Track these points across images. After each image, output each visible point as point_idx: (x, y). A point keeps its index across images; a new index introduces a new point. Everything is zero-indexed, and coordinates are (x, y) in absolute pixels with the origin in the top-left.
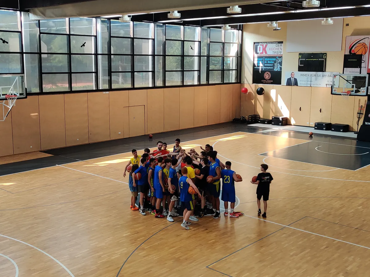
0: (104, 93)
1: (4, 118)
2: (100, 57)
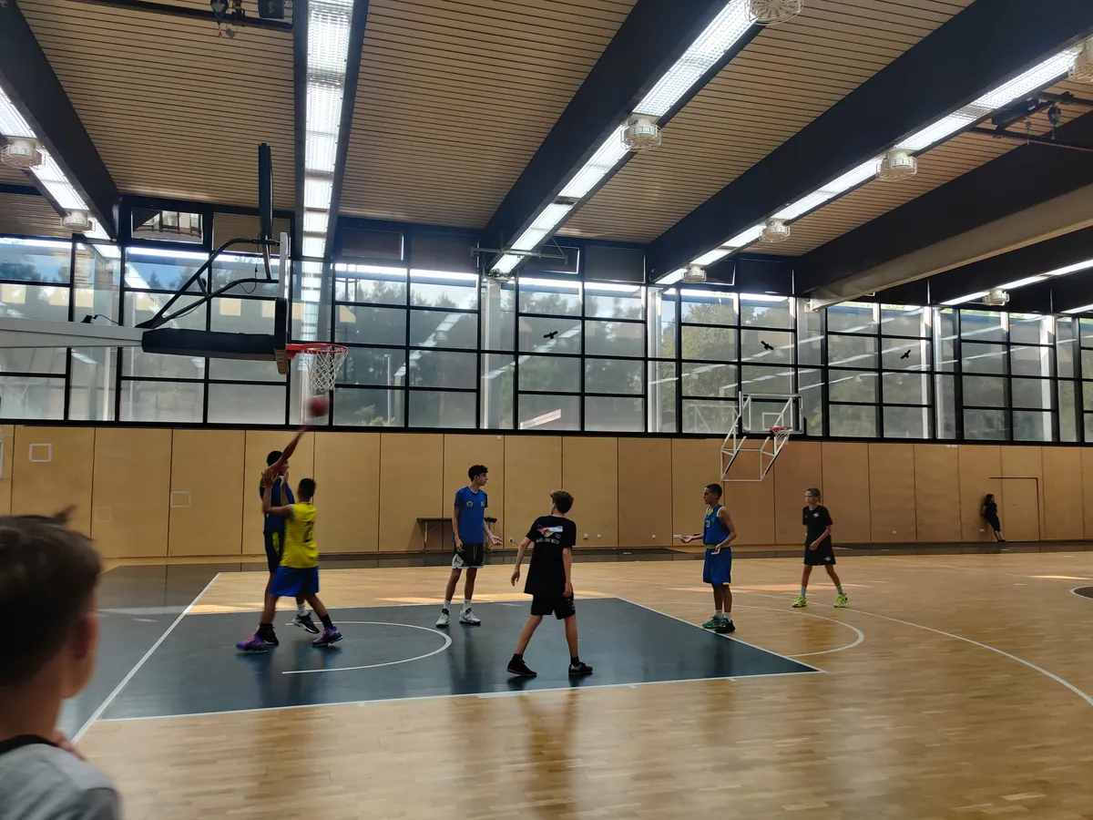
0: (948, 446)
1: (762, 478)
2: (938, 377)
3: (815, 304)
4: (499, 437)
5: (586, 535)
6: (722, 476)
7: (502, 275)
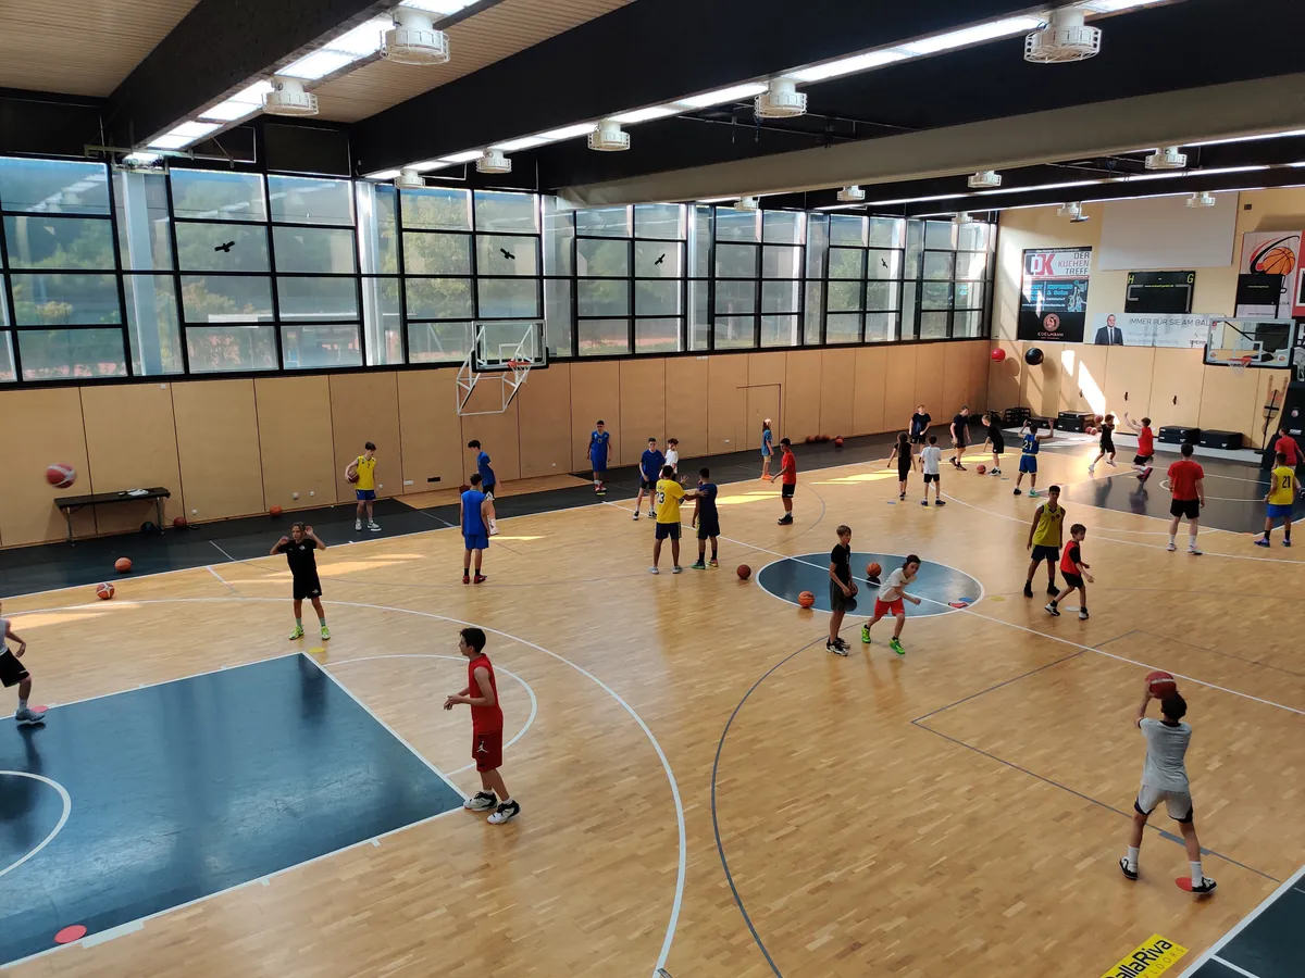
1: (505, 407)
2: (692, 284)
3: (562, 205)
4: (163, 385)
5: (296, 495)
6: (459, 412)
7: (141, 166)
